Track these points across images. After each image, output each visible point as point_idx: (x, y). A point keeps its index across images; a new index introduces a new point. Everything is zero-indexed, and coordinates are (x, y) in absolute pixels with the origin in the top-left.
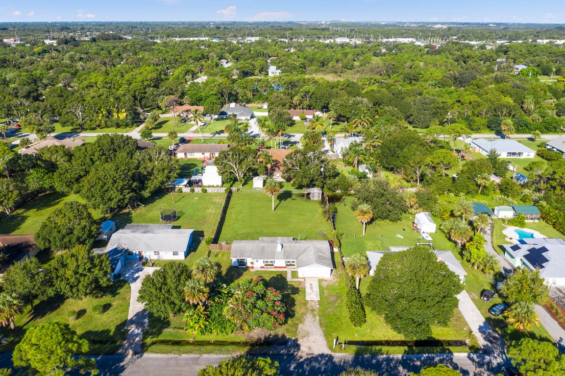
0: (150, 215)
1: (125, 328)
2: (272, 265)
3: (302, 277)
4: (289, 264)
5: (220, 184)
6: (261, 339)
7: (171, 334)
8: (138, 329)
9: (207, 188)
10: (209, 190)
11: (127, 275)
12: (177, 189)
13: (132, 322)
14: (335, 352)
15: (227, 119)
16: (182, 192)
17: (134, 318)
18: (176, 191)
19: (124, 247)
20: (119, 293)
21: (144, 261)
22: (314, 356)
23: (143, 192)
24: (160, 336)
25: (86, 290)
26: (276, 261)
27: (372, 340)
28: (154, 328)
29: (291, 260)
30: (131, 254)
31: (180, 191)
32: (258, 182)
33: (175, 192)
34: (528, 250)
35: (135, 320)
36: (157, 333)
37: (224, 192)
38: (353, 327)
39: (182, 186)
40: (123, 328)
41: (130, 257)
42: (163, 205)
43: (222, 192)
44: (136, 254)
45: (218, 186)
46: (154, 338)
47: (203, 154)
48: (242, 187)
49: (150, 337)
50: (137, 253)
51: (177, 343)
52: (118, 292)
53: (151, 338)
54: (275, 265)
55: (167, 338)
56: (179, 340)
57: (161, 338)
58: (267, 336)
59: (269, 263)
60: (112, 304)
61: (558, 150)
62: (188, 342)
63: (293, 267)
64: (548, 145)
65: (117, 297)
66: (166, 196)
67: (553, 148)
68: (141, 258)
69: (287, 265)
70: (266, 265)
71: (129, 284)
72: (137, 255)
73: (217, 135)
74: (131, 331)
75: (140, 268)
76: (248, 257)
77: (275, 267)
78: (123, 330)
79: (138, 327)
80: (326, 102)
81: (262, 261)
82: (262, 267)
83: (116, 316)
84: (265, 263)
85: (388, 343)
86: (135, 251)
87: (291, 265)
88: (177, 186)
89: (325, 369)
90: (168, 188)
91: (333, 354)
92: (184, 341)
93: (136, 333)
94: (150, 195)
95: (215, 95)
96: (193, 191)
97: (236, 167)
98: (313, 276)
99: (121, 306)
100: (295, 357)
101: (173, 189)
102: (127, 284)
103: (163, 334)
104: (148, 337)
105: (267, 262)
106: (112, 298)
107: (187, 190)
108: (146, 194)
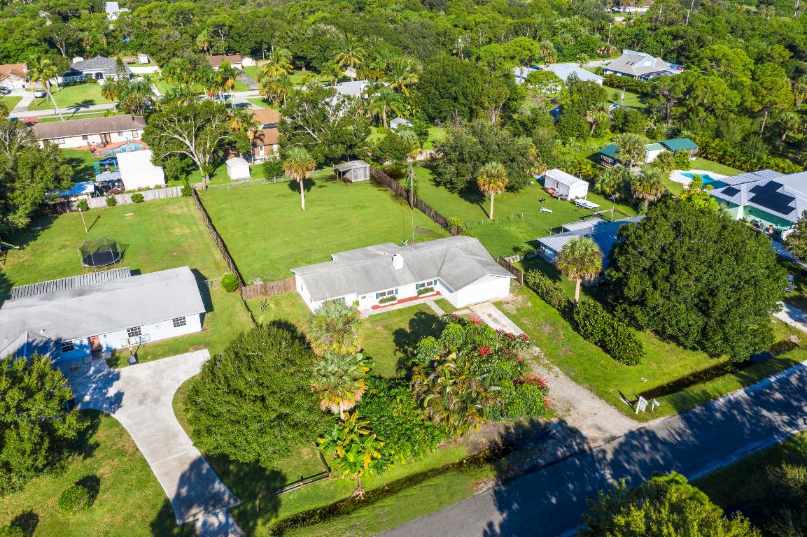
0: (48, 261)
1: (178, 522)
2: (393, 299)
3: (463, 305)
4: (422, 288)
5: (162, 182)
6: (496, 443)
7: (305, 498)
8: (216, 515)
9: (142, 193)
10: (148, 197)
11: (87, 398)
12: (76, 204)
13: (184, 502)
14: (646, 420)
15: (85, 82)
16: (88, 209)
17: (184, 491)
18: (74, 208)
19: (48, 337)
20: (97, 445)
21: (105, 355)
22: (622, 440)
23: (11, 217)
24: (280, 510)
25: (36, 460)
26: (400, 289)
27: (672, 379)
28: (253, 496)
29: (426, 282)
30: (68, 347)
31: (84, 206)
32: (237, 168)
33: (71, 211)
34: (750, 191)
35: (188, 495)
36: (270, 506)
37: (180, 194)
38: (627, 367)
39: (85, 197)
40: (173, 525)
41: (69, 354)
42: (64, 239)
43: (175, 195)
44: (82, 346)
45: (158, 187)
46: (268, 520)
47: (85, 137)
48: (210, 182)
49: (260, 522)
50: (86, 342)
51: (331, 512)
52: (91, 441)
53: (264, 524)
54: (399, 297)
55: (301, 510)
56: (331, 502)
57: (284, 514)
58: (502, 431)
59: (387, 296)
60: (98, 474)
61: (623, 74)
62: (353, 499)
63: (430, 293)
64: (606, 70)
65: (98, 454)
66: (56, 222)
67: (616, 72)
68: (96, 352)
69: (420, 293)
70: (381, 302)
71: (108, 415)
72: (85, 346)
73: (82, 109)
74: (199, 524)
75: (109, 373)
76: (347, 293)
77: (400, 301)
78: (176, 531)
79: (211, 509)
80: (259, 40)
81: (374, 294)
82: (375, 307)
83: (131, 501)
84: (381, 298)
85: (698, 377)
86: (79, 339)
87: (427, 290)
88: (73, 199)
89: (662, 458)
90: (55, 206)
91: (645, 425)
92: (342, 501)
93: (216, 524)
94: (29, 220)
95: (36, 45)
96: (112, 203)
97: (191, 142)
98: (481, 300)
99: (126, 472)
100: (592, 455)
101: (66, 206)
102: (103, 418)
103: (283, 503)
104: (255, 525)
105: (383, 294)
106: (89, 460)
107: (98, 203)
108: (19, 219)
